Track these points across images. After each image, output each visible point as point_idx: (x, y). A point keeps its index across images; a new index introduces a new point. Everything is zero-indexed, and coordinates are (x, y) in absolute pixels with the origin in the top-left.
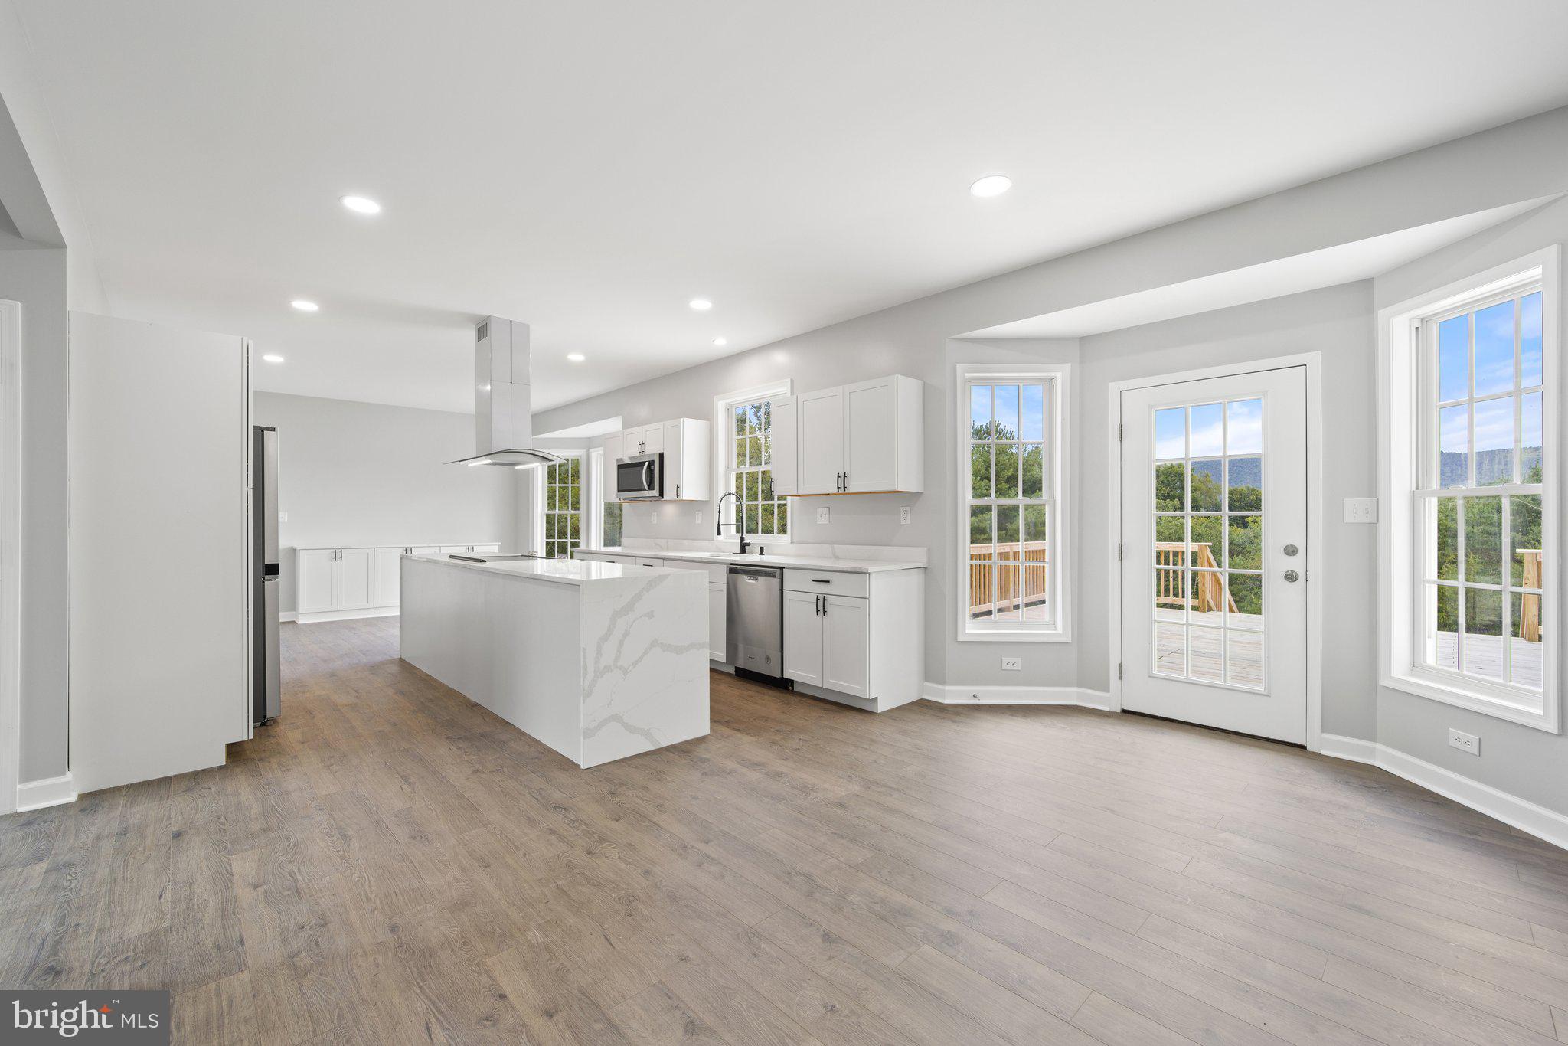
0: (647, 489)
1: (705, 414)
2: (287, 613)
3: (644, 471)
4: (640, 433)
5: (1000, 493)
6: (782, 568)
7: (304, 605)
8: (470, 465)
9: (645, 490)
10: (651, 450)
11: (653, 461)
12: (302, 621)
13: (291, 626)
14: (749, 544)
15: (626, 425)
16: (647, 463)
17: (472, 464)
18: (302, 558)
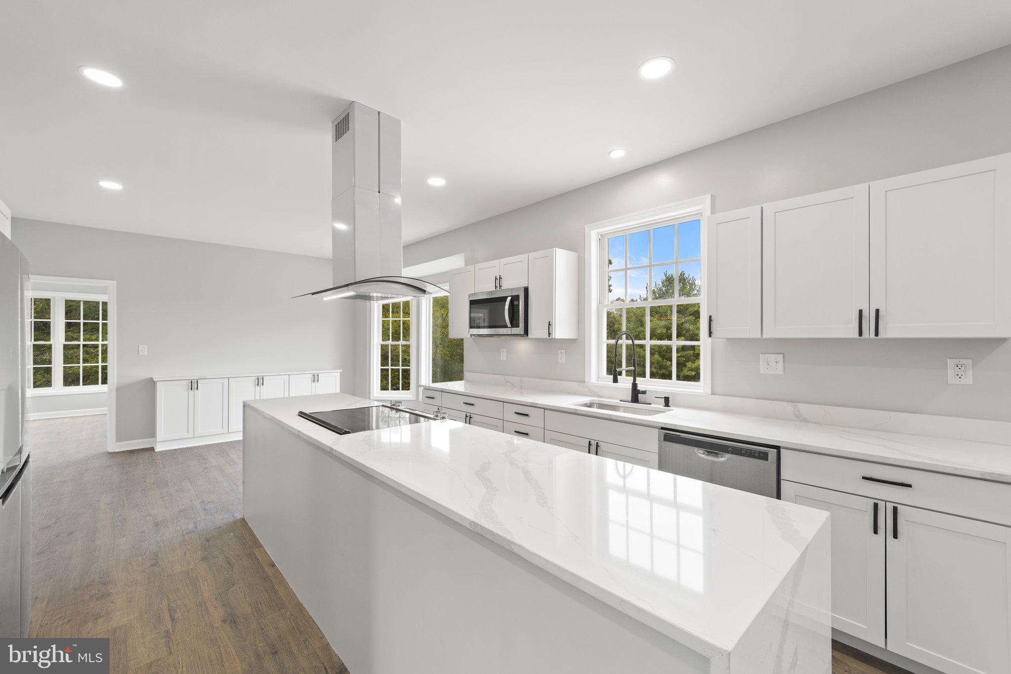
0: (509, 324)
1: (574, 244)
2: (145, 440)
3: (507, 307)
4: (496, 267)
6: (778, 448)
7: (161, 432)
8: (325, 299)
9: (506, 326)
10: (512, 284)
11: (518, 296)
12: (158, 448)
13: (147, 454)
14: (644, 392)
16: (509, 298)
18: (161, 389)
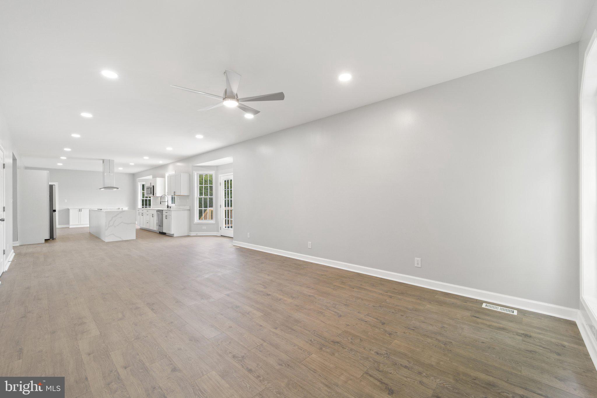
1: (163, 176)
2: (67, 225)
5: (205, 195)
6: (162, 210)
7: (71, 223)
12: (71, 227)
15: (153, 178)
17: (102, 189)
18: (71, 211)
